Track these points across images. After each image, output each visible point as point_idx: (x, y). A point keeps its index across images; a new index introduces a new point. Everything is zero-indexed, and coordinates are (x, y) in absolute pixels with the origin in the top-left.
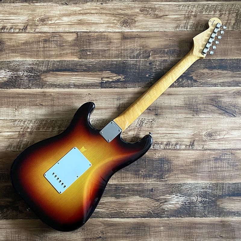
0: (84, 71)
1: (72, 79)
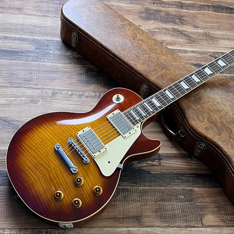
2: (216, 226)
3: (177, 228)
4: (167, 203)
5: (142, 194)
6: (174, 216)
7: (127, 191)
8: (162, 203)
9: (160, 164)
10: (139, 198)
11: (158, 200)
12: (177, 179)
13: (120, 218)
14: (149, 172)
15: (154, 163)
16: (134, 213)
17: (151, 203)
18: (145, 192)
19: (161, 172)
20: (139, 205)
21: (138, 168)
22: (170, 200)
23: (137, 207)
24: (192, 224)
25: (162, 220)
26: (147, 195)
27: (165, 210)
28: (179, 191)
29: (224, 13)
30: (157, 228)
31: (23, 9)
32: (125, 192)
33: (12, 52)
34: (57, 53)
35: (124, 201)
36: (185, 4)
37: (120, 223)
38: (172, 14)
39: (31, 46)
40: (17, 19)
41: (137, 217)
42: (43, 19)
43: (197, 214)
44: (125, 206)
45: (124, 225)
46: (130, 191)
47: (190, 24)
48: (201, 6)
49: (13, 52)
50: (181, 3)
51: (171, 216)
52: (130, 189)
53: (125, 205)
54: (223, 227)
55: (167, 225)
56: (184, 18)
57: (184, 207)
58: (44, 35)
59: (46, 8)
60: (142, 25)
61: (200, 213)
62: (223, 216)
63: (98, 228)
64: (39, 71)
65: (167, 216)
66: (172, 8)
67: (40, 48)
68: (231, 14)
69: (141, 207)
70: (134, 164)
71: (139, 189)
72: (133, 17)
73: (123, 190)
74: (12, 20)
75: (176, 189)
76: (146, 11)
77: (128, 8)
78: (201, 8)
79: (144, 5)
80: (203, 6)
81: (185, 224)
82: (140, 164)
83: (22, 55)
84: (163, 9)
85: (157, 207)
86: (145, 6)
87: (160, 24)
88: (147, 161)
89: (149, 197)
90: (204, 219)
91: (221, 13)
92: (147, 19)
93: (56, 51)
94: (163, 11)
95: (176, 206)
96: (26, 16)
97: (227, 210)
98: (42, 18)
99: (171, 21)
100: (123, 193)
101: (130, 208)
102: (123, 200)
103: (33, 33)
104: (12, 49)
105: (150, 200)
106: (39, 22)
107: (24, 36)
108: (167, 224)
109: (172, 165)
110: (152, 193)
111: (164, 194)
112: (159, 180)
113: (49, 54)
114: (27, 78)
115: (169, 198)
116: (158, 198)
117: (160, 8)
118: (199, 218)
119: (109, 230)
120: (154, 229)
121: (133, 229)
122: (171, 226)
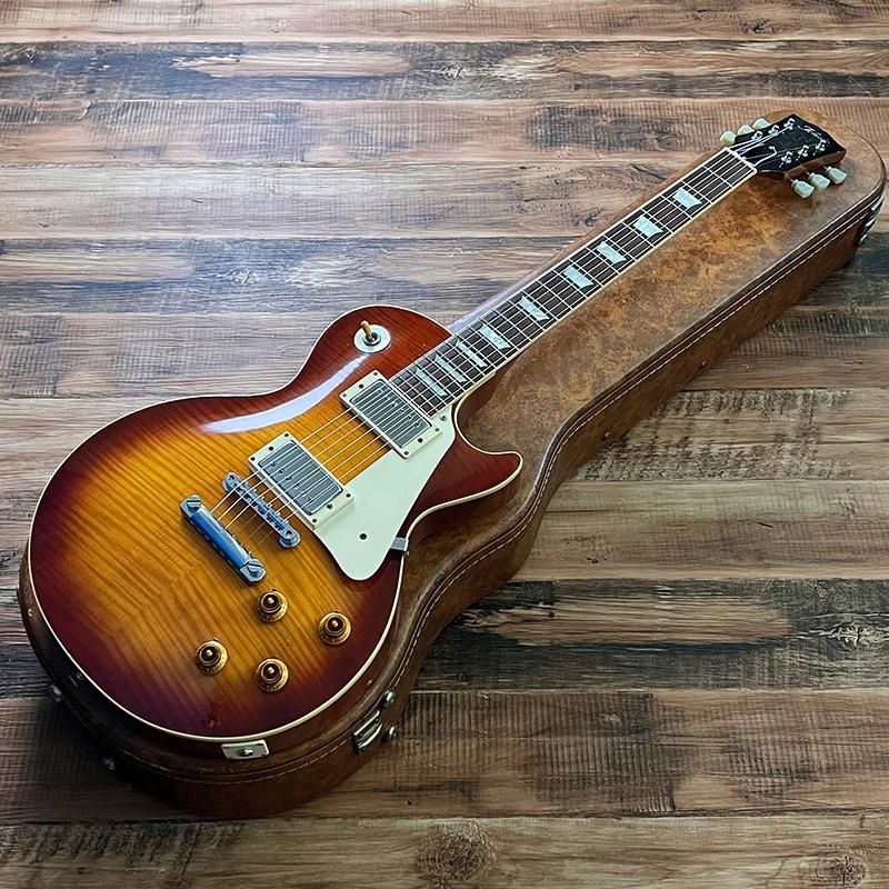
0: (622, 647)
1: (669, 614)
2: (715, 812)
3: (589, 820)
4: (565, 739)
5: (485, 711)
6: (584, 781)
7: (440, 703)
8: (547, 739)
9: (552, 615)
10: (477, 724)
11: (534, 731)
12: (605, 664)
13: (412, 789)
14: (516, 641)
15: (534, 612)
16: (455, 772)
17: (511, 739)
18: (495, 706)
19: (552, 639)
20: (474, 746)
21: (482, 631)
22: (575, 729)
23: (467, 755)
24: (639, 806)
25: (542, 792)
26: (501, 715)
27: (555, 760)
28: (604, 701)
29: (816, 95)
30: (524, 819)
31: (165, 148)
32: (434, 705)
33: (126, 286)
34: (258, 280)
35: (428, 734)
36: (683, 77)
37: (409, 803)
38: (635, 118)
39: (183, 262)
40: (144, 183)
41: (463, 783)
42: (221, 174)
43: (659, 772)
44: (428, 751)
45: (422, 811)
46: (449, 702)
47: (695, 146)
48: (739, 78)
49: (129, 288)
50: (671, 76)
51: (571, 781)
52: (448, 696)
53: (431, 747)
54: (742, 813)
55: (556, 808)
56: (677, 127)
57: (617, 752)
58: (224, 226)
59: (234, 139)
60: (530, 165)
61: (669, 769)
62: (744, 779)
63: (340, 819)
64: (200, 340)
65: (558, 780)
66: (638, 96)
67: (208, 266)
68: (843, 98)
69: (478, 754)
70: (468, 618)
71: (479, 695)
72: (506, 142)
73: (428, 701)
74: (131, 188)
75: (595, 695)
76: (551, 116)
77: (490, 114)
78: (736, 86)
79: (545, 95)
80: (745, 79)
81: (617, 806)
82: (488, 618)
83: (154, 295)
84: (605, 103)
85: (530, 753)
86: (546, 100)
87: (594, 156)
88: (512, 608)
89: (507, 722)
90: (679, 789)
91: (808, 95)
92: (552, 142)
93: (254, 274)
94: (607, 109)
95: (590, 749)
96: (174, 171)
97: (761, 759)
98: (220, 171)
99: (630, 143)
100: (428, 709)
101: (446, 756)
102: (424, 730)
103: (190, 222)
104: (124, 279)
105: (510, 732)
106: (210, 187)
107: (164, 235)
108: (558, 805)
109: (590, 617)
110: (518, 710)
111: (558, 710)
112: (546, 665)
113: (233, 283)
114: (162, 365)
115: (571, 724)
116: (536, 724)
117: (598, 102)
118: (664, 785)
119: (375, 825)
120: (513, 822)
121: (449, 823)
122: (570, 811)
